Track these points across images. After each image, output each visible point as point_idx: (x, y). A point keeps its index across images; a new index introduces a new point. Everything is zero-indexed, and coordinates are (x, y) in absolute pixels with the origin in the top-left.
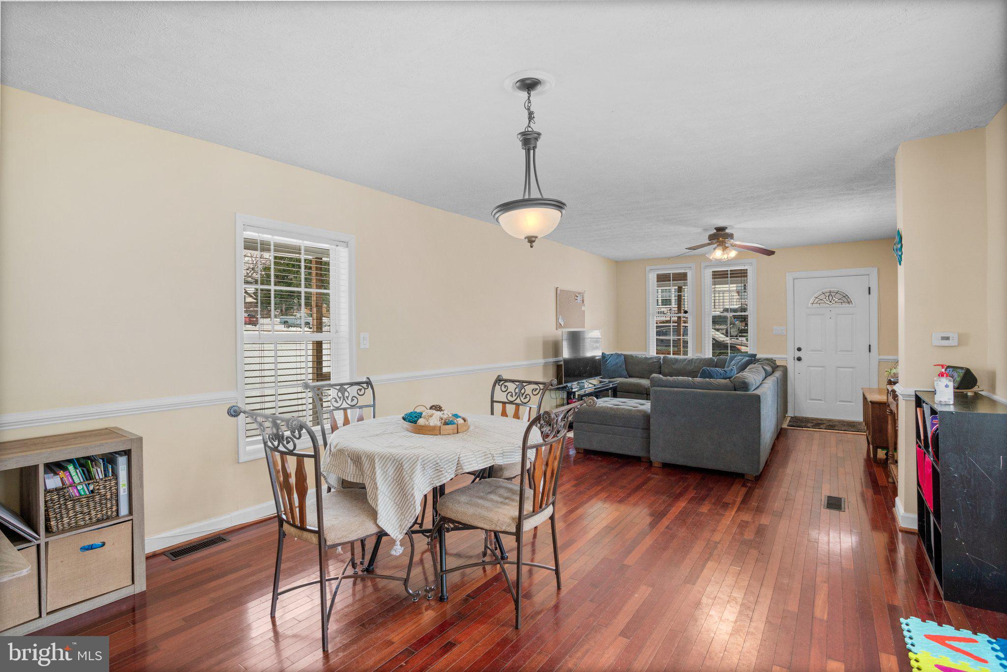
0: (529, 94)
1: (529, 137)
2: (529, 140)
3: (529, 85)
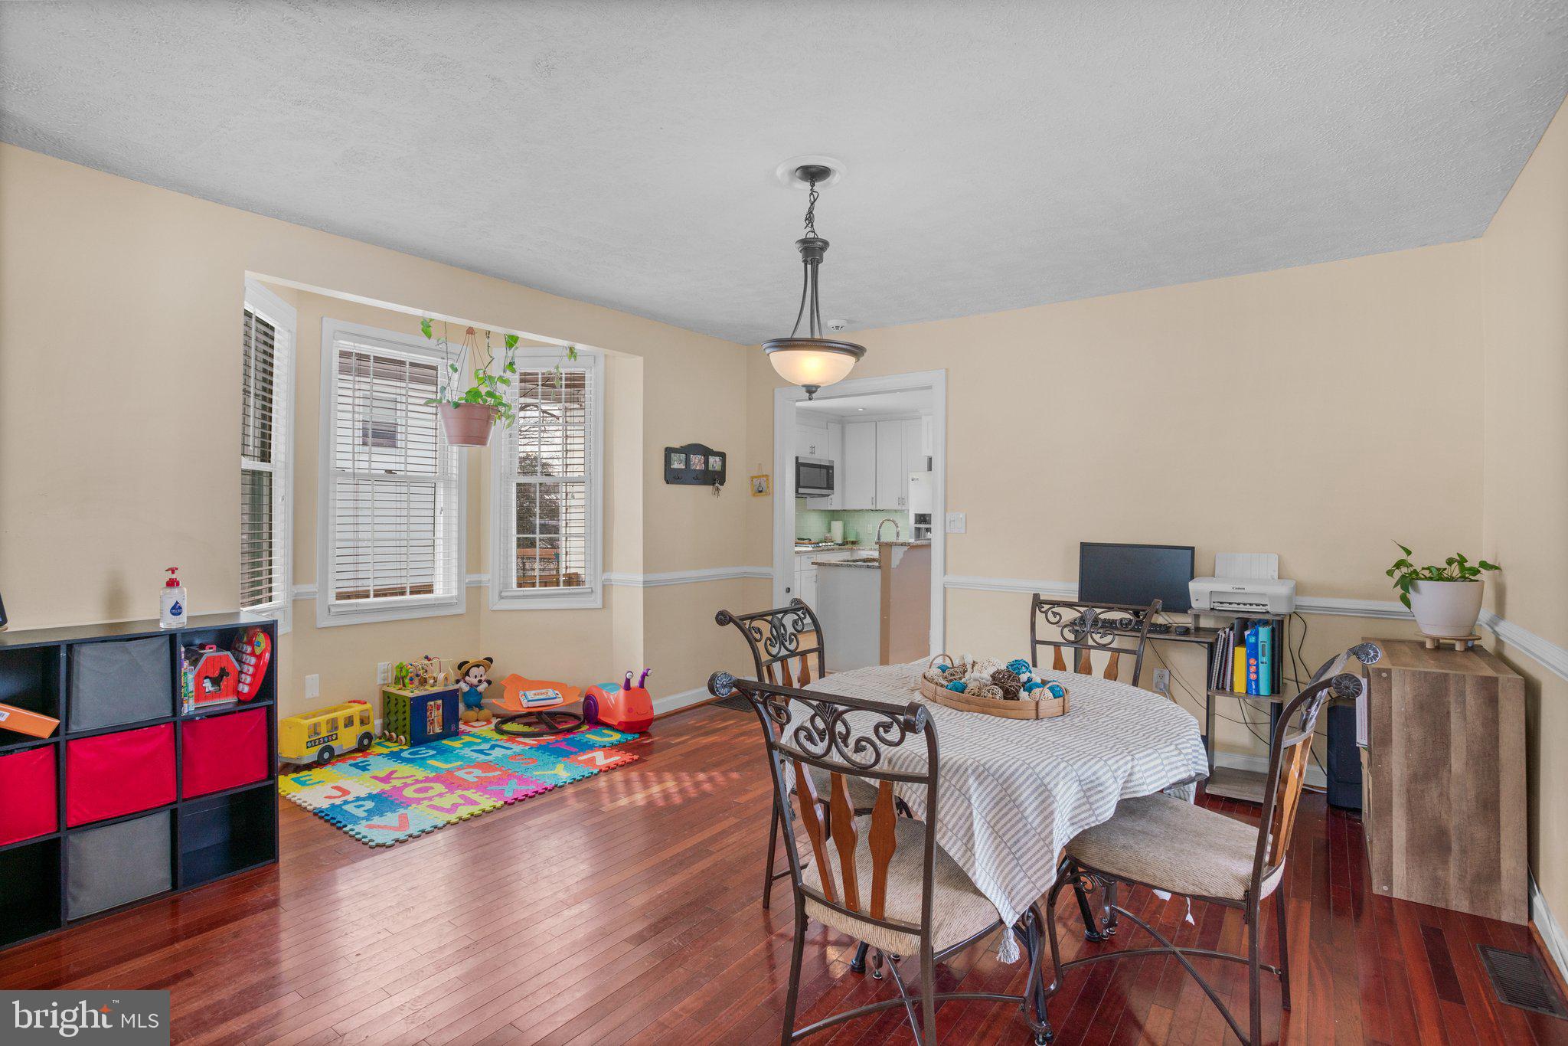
0: (813, 185)
1: (812, 246)
2: (812, 250)
3: (814, 174)
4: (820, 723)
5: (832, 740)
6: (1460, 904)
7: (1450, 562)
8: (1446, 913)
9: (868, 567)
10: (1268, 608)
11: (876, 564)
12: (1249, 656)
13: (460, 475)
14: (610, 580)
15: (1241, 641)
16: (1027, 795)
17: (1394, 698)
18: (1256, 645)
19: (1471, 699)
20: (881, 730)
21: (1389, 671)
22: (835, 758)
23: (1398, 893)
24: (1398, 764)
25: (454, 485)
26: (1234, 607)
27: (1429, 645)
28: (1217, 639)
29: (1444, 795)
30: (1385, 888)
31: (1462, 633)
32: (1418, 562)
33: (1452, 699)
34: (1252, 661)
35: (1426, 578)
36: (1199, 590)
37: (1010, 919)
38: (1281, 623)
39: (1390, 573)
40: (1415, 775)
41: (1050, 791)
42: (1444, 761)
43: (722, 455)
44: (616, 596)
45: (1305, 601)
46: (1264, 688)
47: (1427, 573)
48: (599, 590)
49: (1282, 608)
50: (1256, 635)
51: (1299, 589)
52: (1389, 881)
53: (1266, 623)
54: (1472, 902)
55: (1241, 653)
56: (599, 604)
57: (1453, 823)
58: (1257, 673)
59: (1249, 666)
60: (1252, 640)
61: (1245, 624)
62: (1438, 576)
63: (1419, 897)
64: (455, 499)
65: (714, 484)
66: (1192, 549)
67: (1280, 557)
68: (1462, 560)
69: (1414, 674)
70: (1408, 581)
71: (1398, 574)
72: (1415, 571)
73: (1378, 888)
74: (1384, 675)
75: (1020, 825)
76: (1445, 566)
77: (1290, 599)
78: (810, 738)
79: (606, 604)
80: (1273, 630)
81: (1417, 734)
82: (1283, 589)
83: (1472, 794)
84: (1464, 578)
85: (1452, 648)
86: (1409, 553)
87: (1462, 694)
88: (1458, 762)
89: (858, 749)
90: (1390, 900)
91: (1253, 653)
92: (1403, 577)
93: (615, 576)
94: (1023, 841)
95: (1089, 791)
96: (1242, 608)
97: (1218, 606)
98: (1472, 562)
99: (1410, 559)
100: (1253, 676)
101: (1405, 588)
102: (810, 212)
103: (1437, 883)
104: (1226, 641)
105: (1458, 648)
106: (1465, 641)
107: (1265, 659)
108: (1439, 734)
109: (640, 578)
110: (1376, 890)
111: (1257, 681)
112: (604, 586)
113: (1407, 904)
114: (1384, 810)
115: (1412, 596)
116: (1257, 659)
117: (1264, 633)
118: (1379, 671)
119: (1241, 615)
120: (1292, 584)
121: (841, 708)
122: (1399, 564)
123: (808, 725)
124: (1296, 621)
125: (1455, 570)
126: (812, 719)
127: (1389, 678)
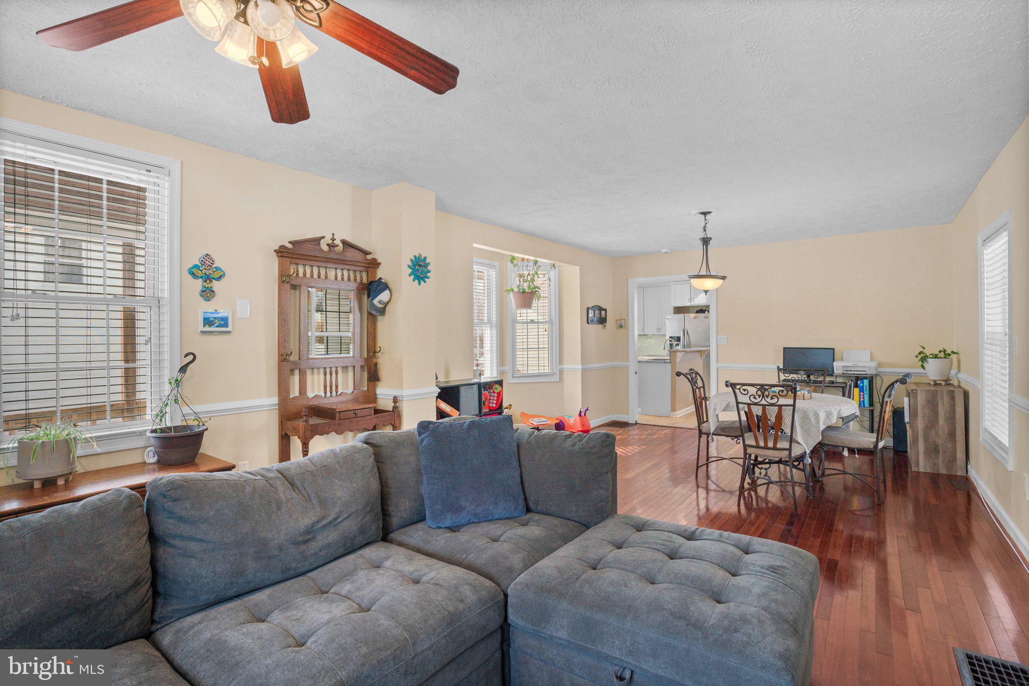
2: (706, 241)
3: (705, 214)
4: (759, 393)
5: (763, 397)
6: (943, 471)
7: (940, 352)
8: (938, 474)
9: (665, 362)
10: (867, 372)
11: (669, 361)
12: (860, 391)
13: (496, 321)
14: (563, 368)
15: (856, 386)
16: (811, 415)
17: (918, 400)
18: (862, 387)
19: (945, 398)
20: (781, 392)
21: (916, 390)
22: (763, 402)
23: (922, 470)
24: (920, 425)
25: (494, 325)
26: (853, 372)
27: (932, 383)
28: (846, 385)
29: (937, 434)
30: (917, 468)
31: (945, 378)
32: (928, 352)
33: (939, 399)
34: (861, 393)
35: (931, 358)
36: (838, 367)
37: (808, 452)
38: (872, 378)
39: (917, 357)
40: (926, 427)
41: (818, 414)
42: (937, 420)
43: (605, 310)
44: (566, 376)
45: (882, 370)
46: (867, 404)
47: (931, 356)
48: (558, 373)
49: (873, 372)
50: (863, 383)
51: (880, 365)
52: (918, 465)
53: (866, 378)
54: (947, 470)
55: (856, 390)
56: (558, 379)
57: (940, 442)
58: (864, 398)
59: (860, 395)
60: (861, 385)
61: (858, 378)
62: (936, 357)
63: (929, 470)
64: (495, 332)
65: (603, 324)
66: (833, 349)
67: (871, 352)
68: (945, 351)
69: (925, 391)
70: (924, 359)
71: (920, 357)
72: (926, 356)
73: (914, 469)
74: (915, 391)
75: (810, 424)
76: (938, 353)
77: (876, 368)
78: (755, 398)
79: (561, 379)
80: (870, 381)
81: (927, 412)
82: (874, 364)
83: (946, 432)
84: (946, 358)
85: (941, 384)
86: (924, 348)
87: (942, 396)
88: (941, 421)
89: (772, 399)
90: (918, 472)
91: (862, 390)
92: (922, 358)
93: (565, 366)
94: (811, 429)
95: (829, 415)
96: (856, 372)
97: (846, 372)
98: (949, 352)
99: (924, 351)
100: (862, 400)
101: (922, 362)
102: (705, 227)
103: (935, 464)
104: (850, 386)
105: (943, 384)
106: (946, 381)
107: (867, 392)
108: (935, 412)
109: (580, 367)
110: (913, 469)
111: (864, 402)
112: (560, 371)
113: (925, 473)
114: (915, 440)
115: (925, 365)
116: (863, 393)
117: (866, 382)
118: (913, 390)
119: (855, 375)
120: (877, 362)
121: (767, 387)
122: (920, 353)
123: (755, 394)
124: (878, 378)
125: (942, 355)
126: (757, 392)
127: (916, 393)
